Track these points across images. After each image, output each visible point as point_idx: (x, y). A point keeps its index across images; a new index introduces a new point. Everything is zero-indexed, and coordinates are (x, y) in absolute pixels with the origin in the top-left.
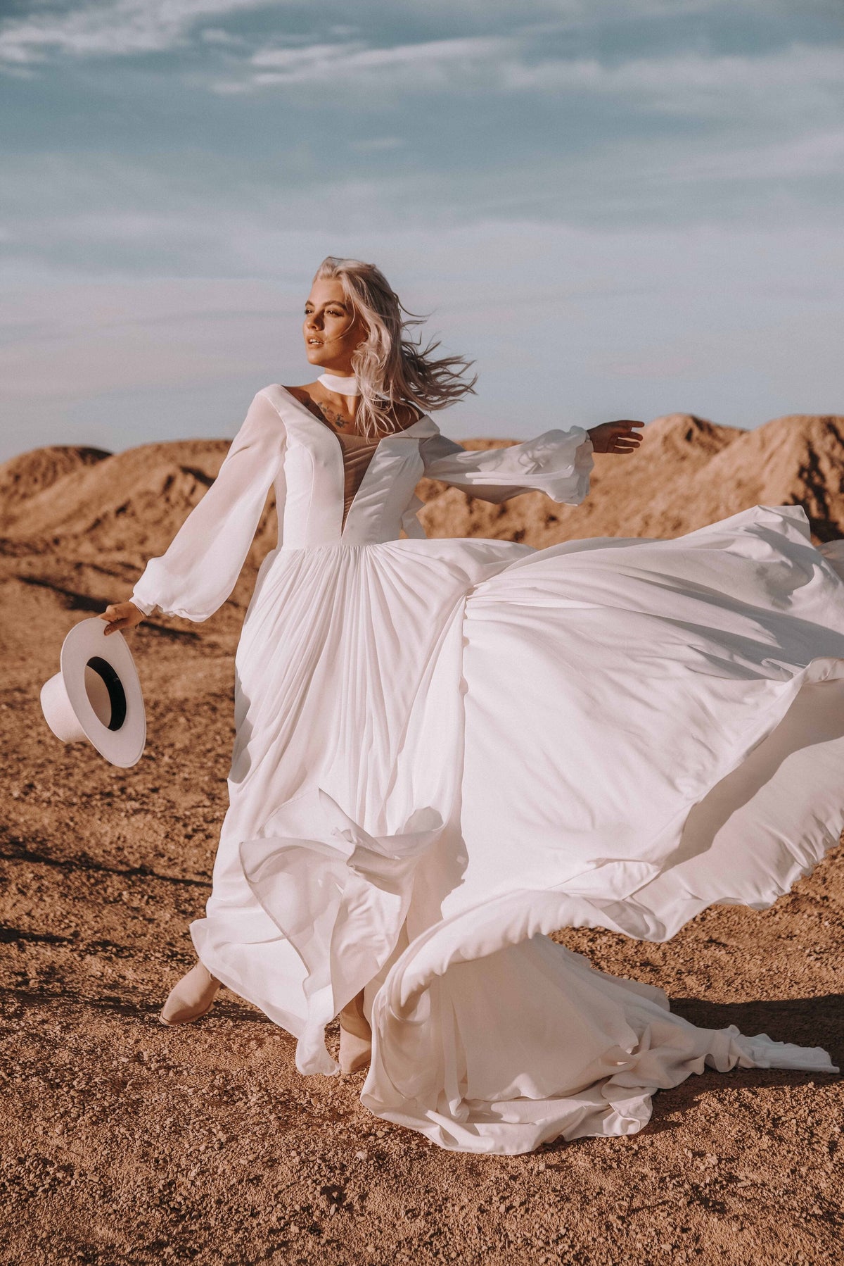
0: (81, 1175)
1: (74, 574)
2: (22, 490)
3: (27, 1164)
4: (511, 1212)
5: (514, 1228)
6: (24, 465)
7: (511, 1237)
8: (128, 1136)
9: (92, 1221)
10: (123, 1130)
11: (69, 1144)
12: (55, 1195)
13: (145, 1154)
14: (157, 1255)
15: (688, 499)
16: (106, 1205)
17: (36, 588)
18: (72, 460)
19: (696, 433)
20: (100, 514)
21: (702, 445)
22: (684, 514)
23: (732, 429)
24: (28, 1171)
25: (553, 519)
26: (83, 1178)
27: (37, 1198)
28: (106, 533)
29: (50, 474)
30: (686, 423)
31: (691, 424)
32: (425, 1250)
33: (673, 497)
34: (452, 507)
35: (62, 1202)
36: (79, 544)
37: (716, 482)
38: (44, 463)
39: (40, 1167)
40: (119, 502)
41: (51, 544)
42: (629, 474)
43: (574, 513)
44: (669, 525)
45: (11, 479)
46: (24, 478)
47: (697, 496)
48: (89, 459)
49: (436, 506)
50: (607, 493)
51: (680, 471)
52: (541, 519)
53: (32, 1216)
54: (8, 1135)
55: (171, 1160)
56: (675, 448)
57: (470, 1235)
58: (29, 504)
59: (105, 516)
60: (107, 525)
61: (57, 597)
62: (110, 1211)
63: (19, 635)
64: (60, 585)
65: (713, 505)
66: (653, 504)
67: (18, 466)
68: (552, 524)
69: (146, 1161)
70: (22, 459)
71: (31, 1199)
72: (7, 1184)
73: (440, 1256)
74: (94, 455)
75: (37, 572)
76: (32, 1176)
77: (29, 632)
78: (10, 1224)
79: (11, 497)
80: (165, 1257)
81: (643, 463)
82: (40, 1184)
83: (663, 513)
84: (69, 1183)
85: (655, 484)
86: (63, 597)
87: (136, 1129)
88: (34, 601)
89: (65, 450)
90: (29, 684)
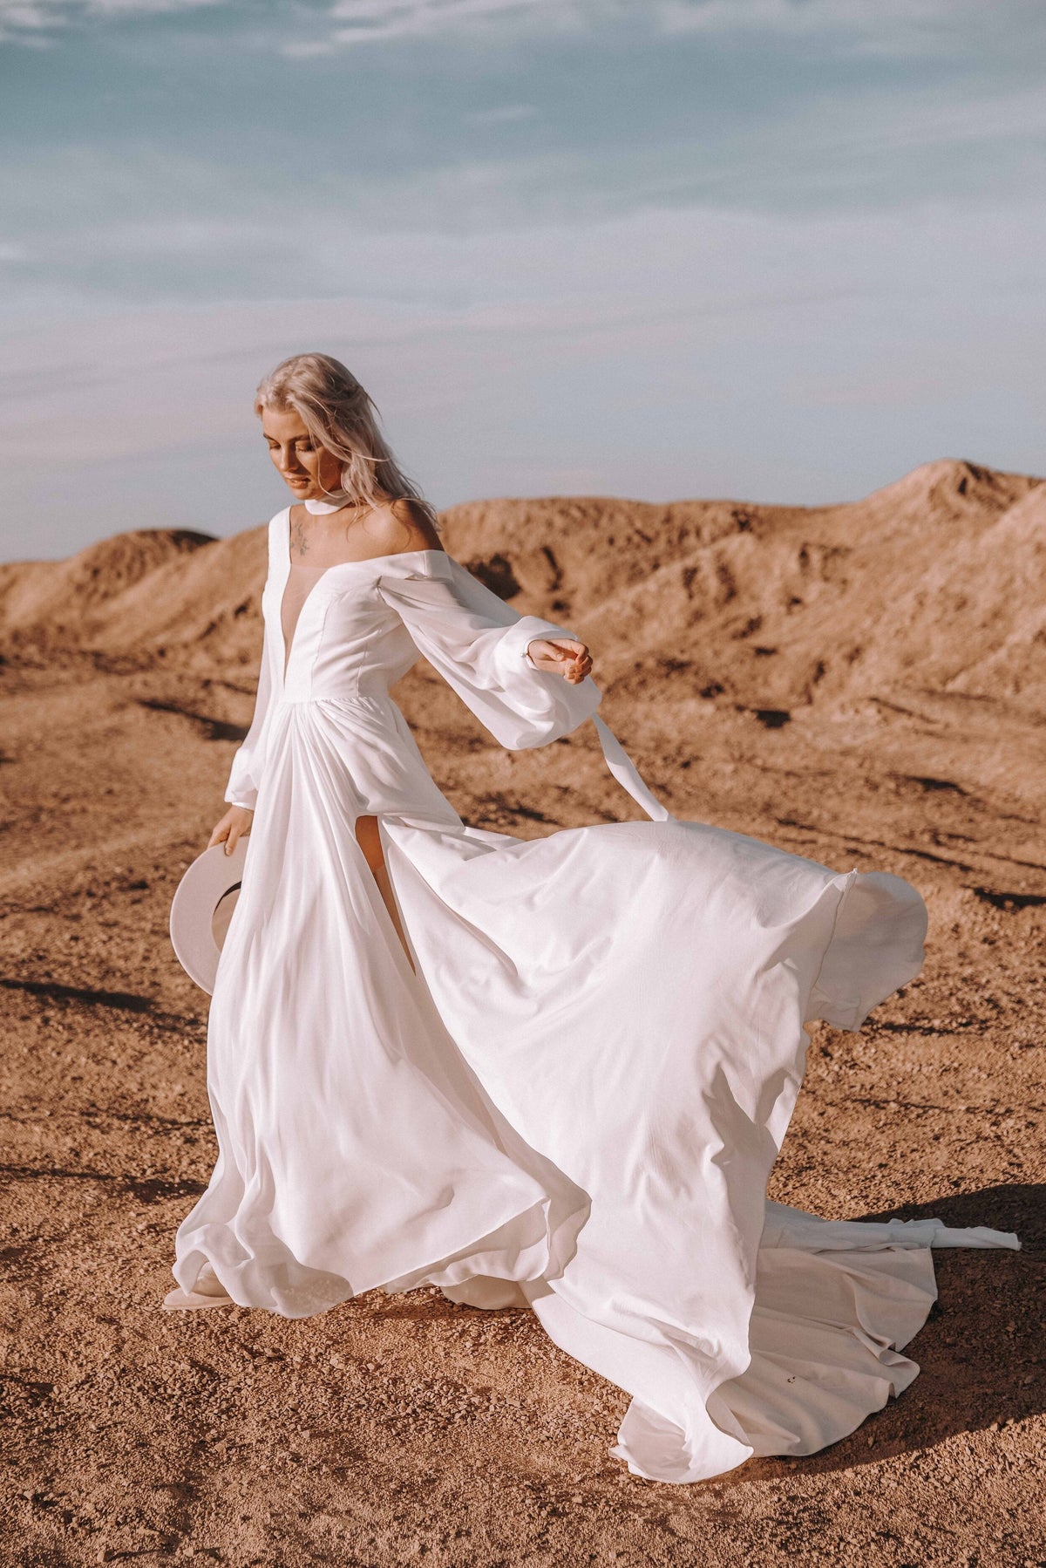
0: (499, 1400)
1: (202, 694)
2: (102, 588)
3: (436, 1388)
4: (1005, 1430)
5: (1012, 1448)
6: (104, 555)
7: (1011, 1458)
8: (542, 1356)
9: (525, 1450)
10: (534, 1349)
11: (477, 1365)
12: (475, 1422)
13: (566, 1376)
14: (611, 1482)
15: (973, 570)
16: (535, 1432)
17: (163, 714)
18: (163, 547)
19: (972, 483)
20: (214, 614)
21: (980, 498)
22: (968, 589)
23: (1017, 477)
24: (439, 1396)
25: (796, 601)
26: (502, 1403)
27: (456, 1425)
28: (224, 640)
29: (137, 566)
30: (958, 471)
31: (964, 472)
32: (912, 1474)
33: (954, 567)
34: (666, 592)
35: (485, 1428)
36: (191, 655)
37: (1007, 547)
38: (128, 553)
39: (451, 1391)
40: (239, 601)
41: (156, 656)
42: (887, 539)
43: (822, 593)
44: (951, 604)
45: (89, 573)
46: (105, 572)
47: (983, 566)
48: (184, 544)
49: (646, 591)
50: (863, 566)
51: (958, 534)
52: (781, 603)
53: (457, 1444)
54: (406, 1356)
55: (597, 1381)
56: (946, 505)
57: (961, 1457)
58: (114, 606)
59: (221, 618)
60: (224, 630)
61: (193, 725)
62: (543, 1438)
63: (156, 775)
64: (190, 709)
65: (1006, 576)
66: (927, 577)
67: (97, 557)
68: (796, 608)
69: (569, 1383)
70: (101, 547)
71: (450, 1427)
72: (419, 1410)
73: (932, 1480)
74: (191, 540)
75: (158, 693)
76: (444, 1402)
77: (167, 769)
78: (436, 1453)
79: (90, 596)
80: (621, 1485)
81: (905, 525)
82: (456, 1410)
83: (942, 590)
84: (488, 1408)
85: (926, 552)
86: (198, 724)
87: (549, 1348)
88: (162, 731)
89: (154, 534)
90: (197, 836)
